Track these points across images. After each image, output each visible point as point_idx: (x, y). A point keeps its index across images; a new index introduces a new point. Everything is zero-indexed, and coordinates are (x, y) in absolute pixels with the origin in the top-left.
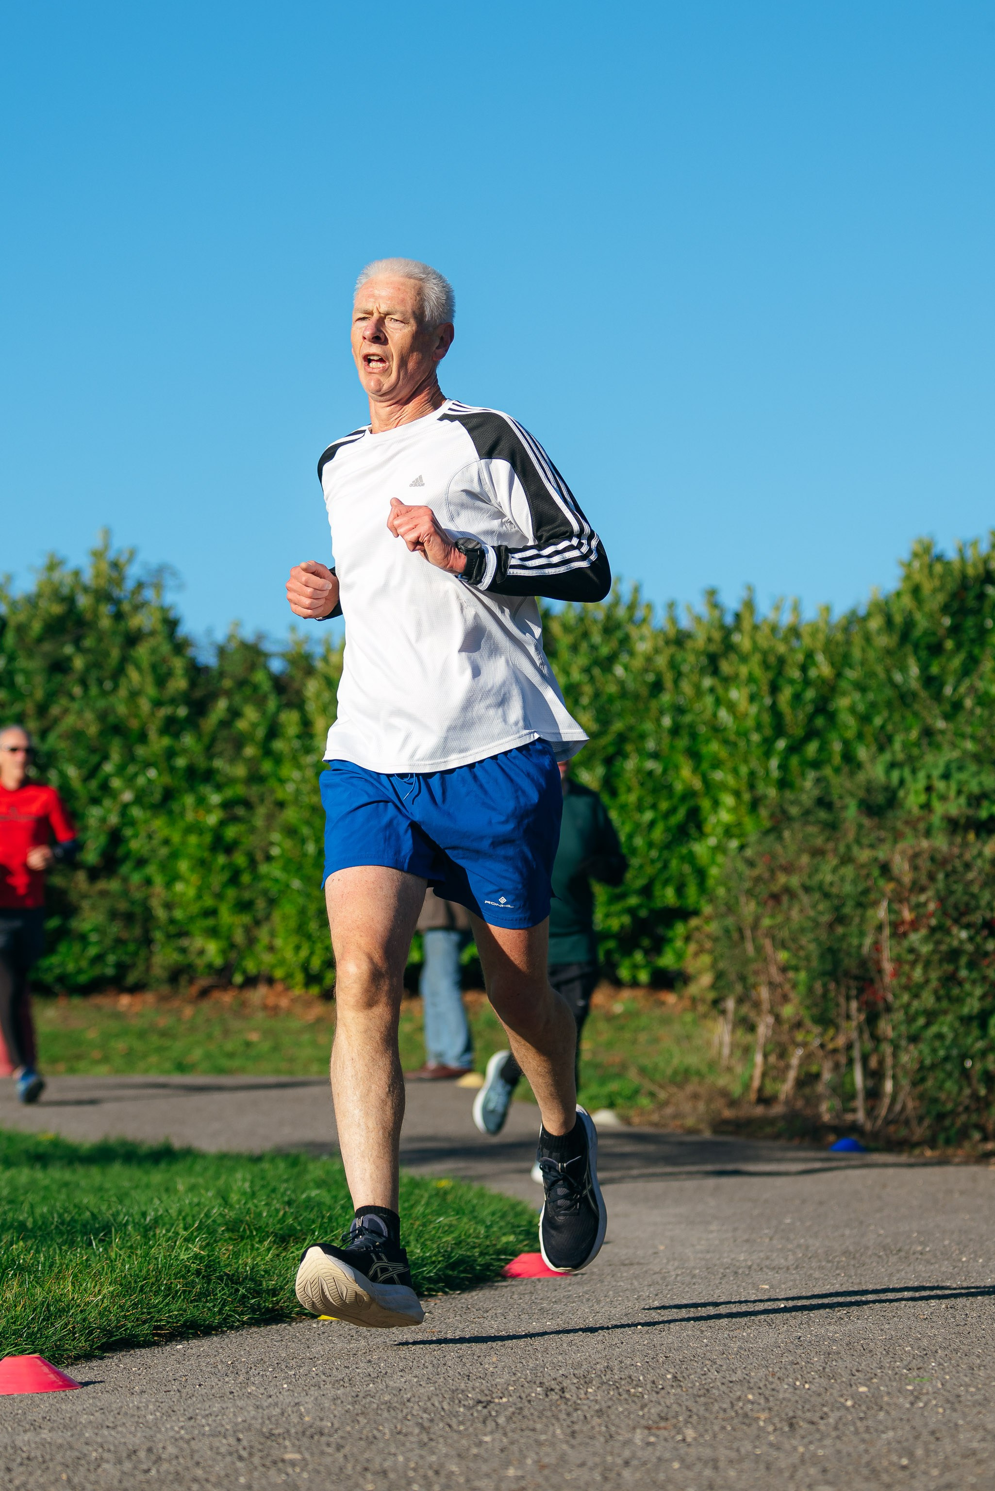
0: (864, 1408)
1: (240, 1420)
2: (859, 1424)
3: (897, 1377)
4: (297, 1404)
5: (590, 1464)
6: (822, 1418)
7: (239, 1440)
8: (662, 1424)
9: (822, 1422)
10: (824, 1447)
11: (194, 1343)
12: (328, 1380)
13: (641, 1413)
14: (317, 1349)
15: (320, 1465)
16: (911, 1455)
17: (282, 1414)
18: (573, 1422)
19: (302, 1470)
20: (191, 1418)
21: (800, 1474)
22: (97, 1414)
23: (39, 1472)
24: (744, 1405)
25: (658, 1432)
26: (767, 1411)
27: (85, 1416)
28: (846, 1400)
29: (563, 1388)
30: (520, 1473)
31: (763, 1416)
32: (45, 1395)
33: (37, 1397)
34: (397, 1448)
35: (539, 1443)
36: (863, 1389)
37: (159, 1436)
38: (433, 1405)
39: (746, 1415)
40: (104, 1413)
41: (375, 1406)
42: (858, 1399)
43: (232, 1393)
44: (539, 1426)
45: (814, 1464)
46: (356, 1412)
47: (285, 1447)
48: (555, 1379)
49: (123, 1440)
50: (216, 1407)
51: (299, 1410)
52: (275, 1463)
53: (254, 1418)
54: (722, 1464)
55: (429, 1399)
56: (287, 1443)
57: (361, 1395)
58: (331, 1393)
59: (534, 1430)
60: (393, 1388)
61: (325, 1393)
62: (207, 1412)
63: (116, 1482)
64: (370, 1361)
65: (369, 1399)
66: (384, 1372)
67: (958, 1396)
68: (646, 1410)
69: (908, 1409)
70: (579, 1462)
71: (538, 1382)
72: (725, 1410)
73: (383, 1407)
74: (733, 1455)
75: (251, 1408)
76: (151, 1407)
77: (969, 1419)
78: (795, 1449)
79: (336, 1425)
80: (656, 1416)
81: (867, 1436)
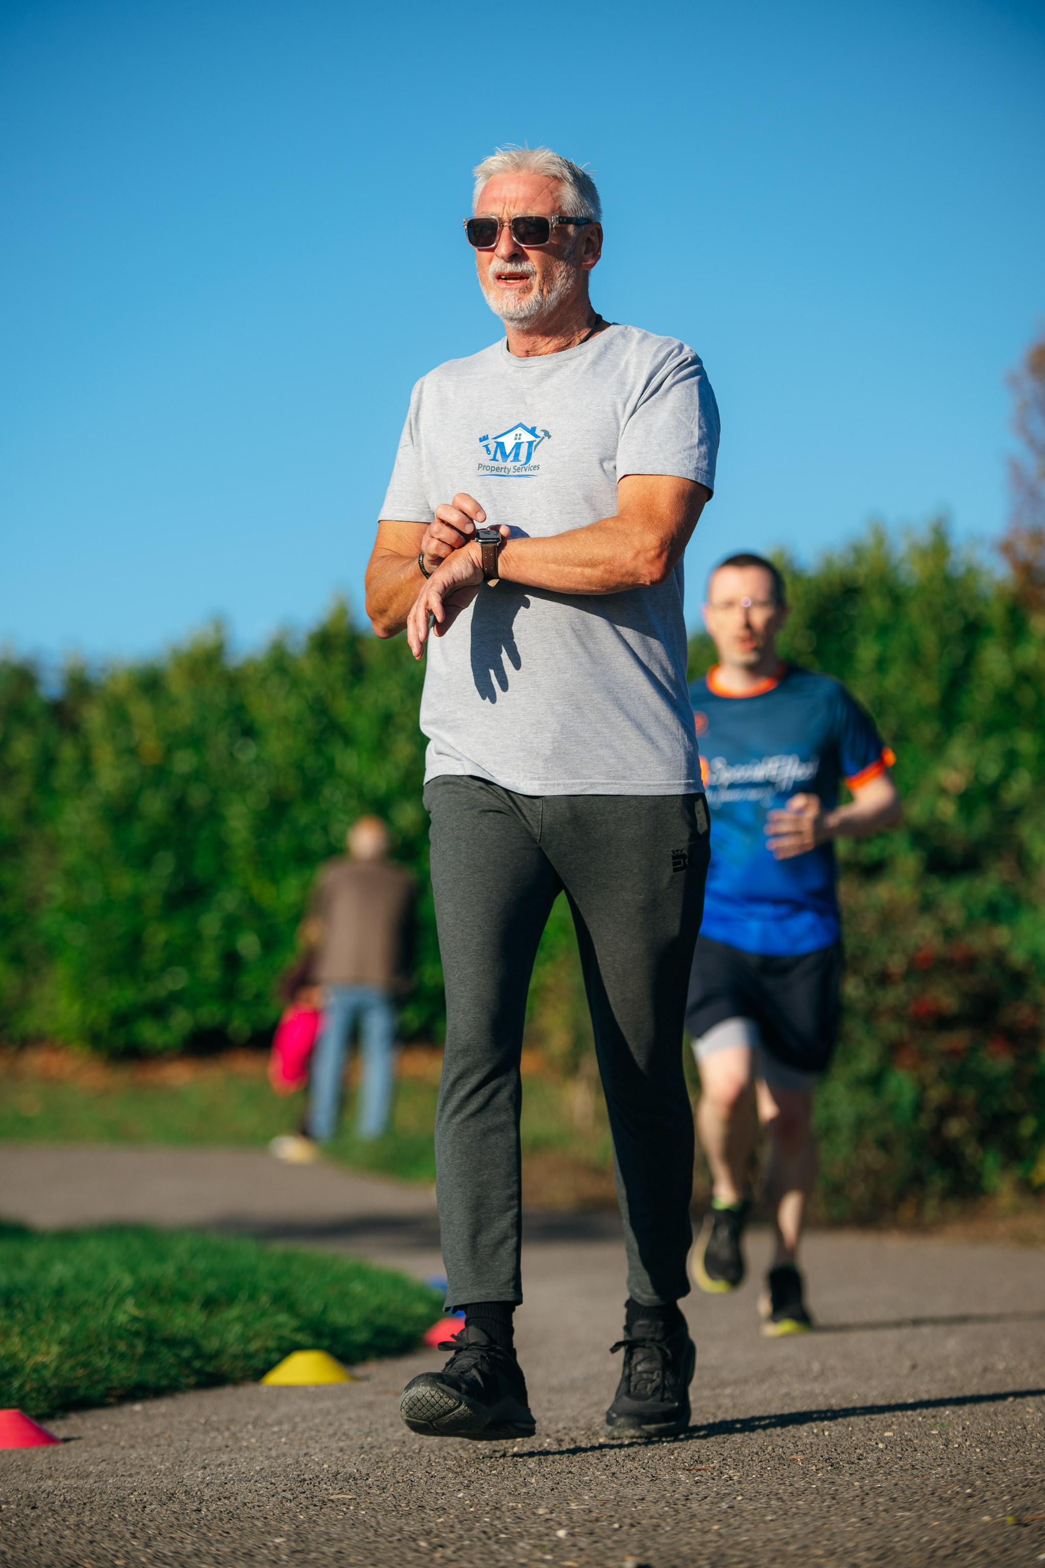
0: (898, 1449)
1: (258, 1468)
2: (901, 1463)
3: (915, 1423)
4: (306, 1454)
5: (649, 1498)
6: (859, 1459)
7: (272, 1484)
8: (699, 1466)
9: (861, 1462)
10: (879, 1482)
11: (148, 1404)
12: (320, 1434)
13: (672, 1457)
14: (283, 1409)
15: (371, 1503)
16: (972, 1485)
17: (297, 1462)
18: (607, 1466)
19: (356, 1508)
20: (204, 1468)
21: (869, 1502)
22: (104, 1464)
23: (89, 1513)
24: (773, 1449)
25: (699, 1473)
26: (799, 1453)
27: (92, 1467)
28: (877, 1444)
29: (572, 1439)
30: (583, 1507)
31: (799, 1457)
32: (34, 1450)
33: (25, 1451)
34: (442, 1489)
35: (587, 1484)
36: (887, 1434)
37: (185, 1481)
38: (448, 1453)
39: (780, 1458)
40: (108, 1464)
41: (390, 1455)
42: (889, 1444)
43: (227, 1446)
44: (573, 1470)
45: (880, 1495)
46: (373, 1460)
47: (326, 1489)
48: (558, 1432)
49: (152, 1485)
50: (224, 1458)
51: (313, 1460)
52: (324, 1503)
53: (270, 1467)
54: (785, 1498)
55: (440, 1450)
56: (325, 1486)
57: (367, 1448)
58: (335, 1446)
59: (570, 1472)
60: (395, 1441)
61: (327, 1445)
62: (218, 1462)
63: (173, 1519)
64: (350, 1419)
65: (377, 1451)
66: (374, 1427)
67: (990, 1438)
68: (676, 1455)
69: (943, 1449)
70: (636, 1497)
71: (543, 1434)
72: (757, 1453)
73: (398, 1456)
74: (790, 1489)
75: (261, 1459)
76: (155, 1458)
77: (1011, 1456)
78: (850, 1484)
79: (364, 1472)
80: (689, 1459)
81: (915, 1472)
